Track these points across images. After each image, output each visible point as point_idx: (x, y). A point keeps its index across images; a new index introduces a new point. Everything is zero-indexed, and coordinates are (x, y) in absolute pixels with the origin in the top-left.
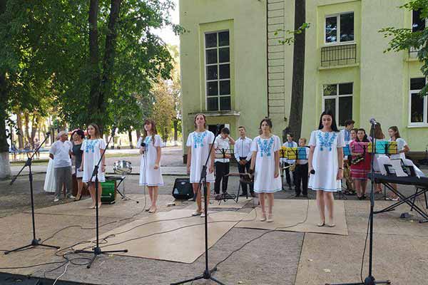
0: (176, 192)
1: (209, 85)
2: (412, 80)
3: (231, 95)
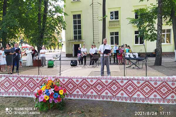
0: (72, 64)
1: (74, 31)
2: (135, 31)
3: (82, 35)
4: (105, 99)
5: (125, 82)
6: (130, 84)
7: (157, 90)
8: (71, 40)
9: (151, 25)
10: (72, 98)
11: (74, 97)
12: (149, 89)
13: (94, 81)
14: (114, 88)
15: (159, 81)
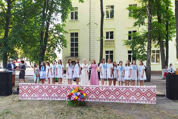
1: (71, 48)
3: (78, 52)
4: (111, 101)
5: (125, 89)
6: (128, 91)
7: (145, 94)
8: (68, 57)
9: (142, 47)
10: (89, 100)
11: (90, 100)
12: (140, 94)
13: (104, 89)
14: (117, 93)
15: (146, 89)
